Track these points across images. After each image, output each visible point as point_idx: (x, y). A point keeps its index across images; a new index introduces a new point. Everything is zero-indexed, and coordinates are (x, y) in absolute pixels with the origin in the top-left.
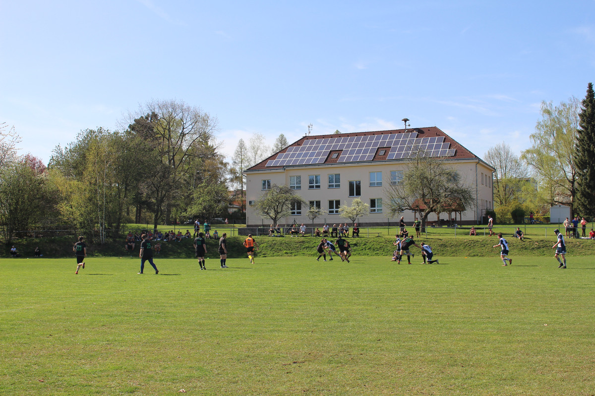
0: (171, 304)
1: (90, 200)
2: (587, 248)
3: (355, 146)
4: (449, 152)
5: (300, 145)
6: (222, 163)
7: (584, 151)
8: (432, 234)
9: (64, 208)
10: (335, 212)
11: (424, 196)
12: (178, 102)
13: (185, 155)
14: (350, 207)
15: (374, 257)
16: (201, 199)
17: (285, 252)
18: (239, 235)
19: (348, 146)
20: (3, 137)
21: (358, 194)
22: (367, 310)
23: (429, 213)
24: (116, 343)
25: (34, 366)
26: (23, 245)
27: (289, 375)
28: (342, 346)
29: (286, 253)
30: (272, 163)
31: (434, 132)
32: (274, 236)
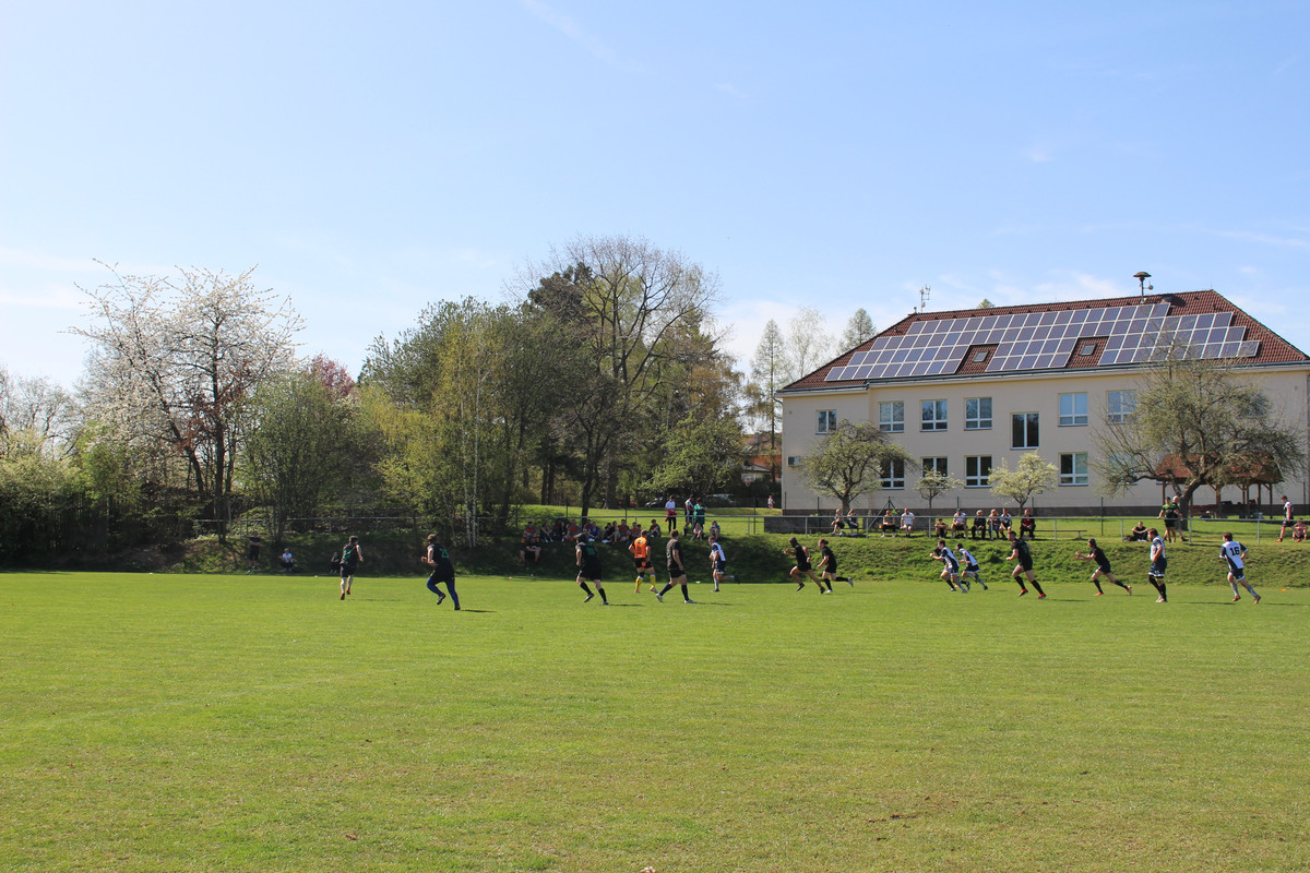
0: (621, 680)
1: (446, 452)
3: (1026, 334)
4: (1244, 348)
5: (902, 333)
6: (728, 373)
8: (1203, 536)
9: (390, 469)
10: (979, 482)
11: (1184, 447)
12: (634, 240)
13: (650, 355)
14: (1015, 473)
15: (1070, 585)
16: (684, 452)
17: (867, 570)
18: (765, 531)
19: (1011, 335)
20: (267, 319)
21: (1034, 442)
22: (1056, 704)
23: (1196, 486)
24: (505, 762)
25: (336, 806)
26: (307, 547)
27: (884, 844)
28: (1001, 783)
29: (869, 573)
30: (840, 373)
31: (1210, 302)
32: (844, 535)
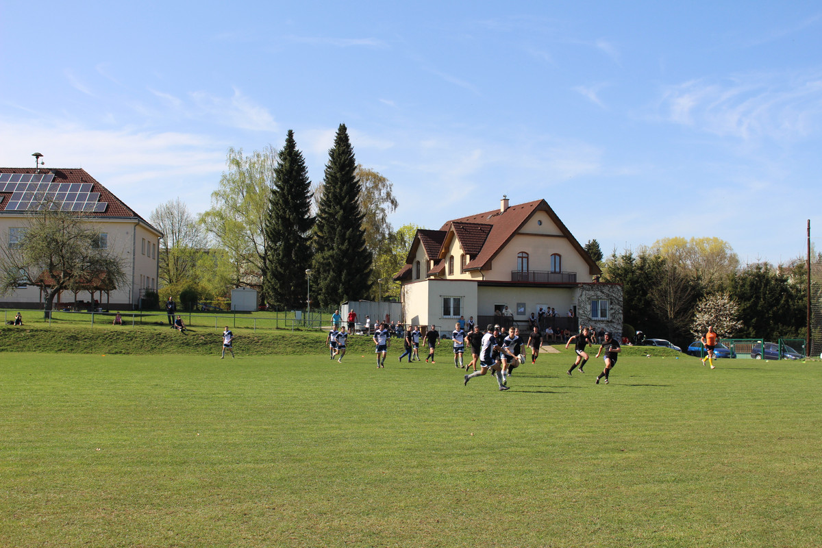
2: (267, 345)
4: (95, 206)
7: (278, 217)
8: (60, 322)
11: (52, 266)
23: (57, 291)
31: (78, 176)
